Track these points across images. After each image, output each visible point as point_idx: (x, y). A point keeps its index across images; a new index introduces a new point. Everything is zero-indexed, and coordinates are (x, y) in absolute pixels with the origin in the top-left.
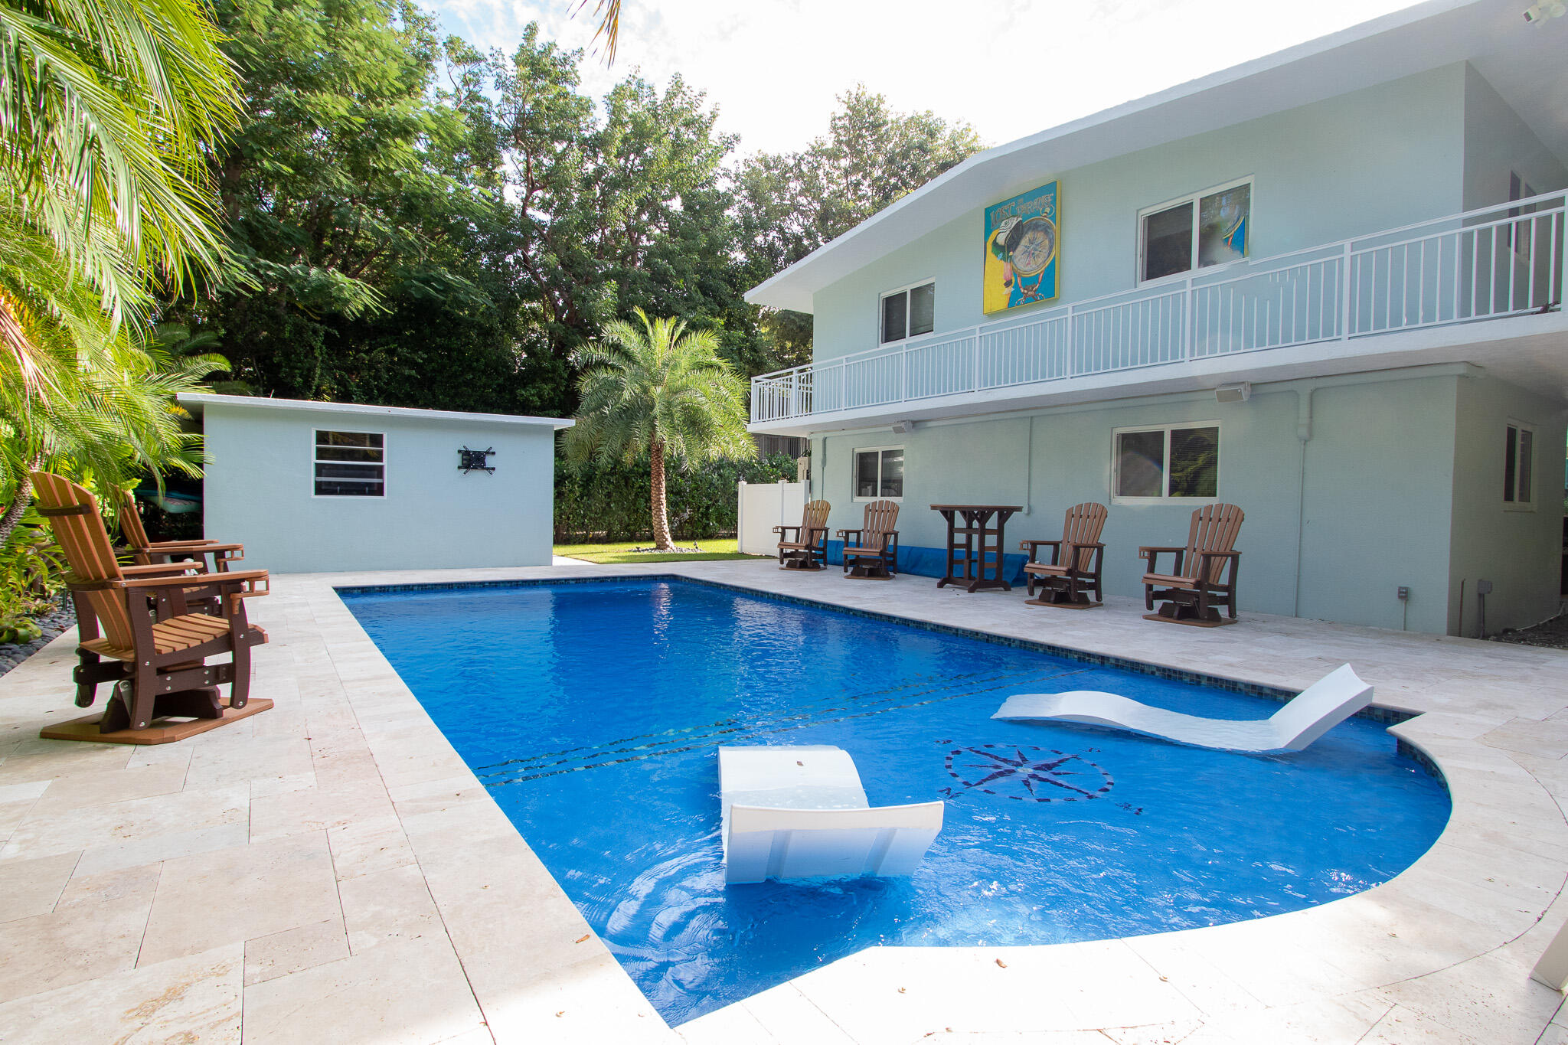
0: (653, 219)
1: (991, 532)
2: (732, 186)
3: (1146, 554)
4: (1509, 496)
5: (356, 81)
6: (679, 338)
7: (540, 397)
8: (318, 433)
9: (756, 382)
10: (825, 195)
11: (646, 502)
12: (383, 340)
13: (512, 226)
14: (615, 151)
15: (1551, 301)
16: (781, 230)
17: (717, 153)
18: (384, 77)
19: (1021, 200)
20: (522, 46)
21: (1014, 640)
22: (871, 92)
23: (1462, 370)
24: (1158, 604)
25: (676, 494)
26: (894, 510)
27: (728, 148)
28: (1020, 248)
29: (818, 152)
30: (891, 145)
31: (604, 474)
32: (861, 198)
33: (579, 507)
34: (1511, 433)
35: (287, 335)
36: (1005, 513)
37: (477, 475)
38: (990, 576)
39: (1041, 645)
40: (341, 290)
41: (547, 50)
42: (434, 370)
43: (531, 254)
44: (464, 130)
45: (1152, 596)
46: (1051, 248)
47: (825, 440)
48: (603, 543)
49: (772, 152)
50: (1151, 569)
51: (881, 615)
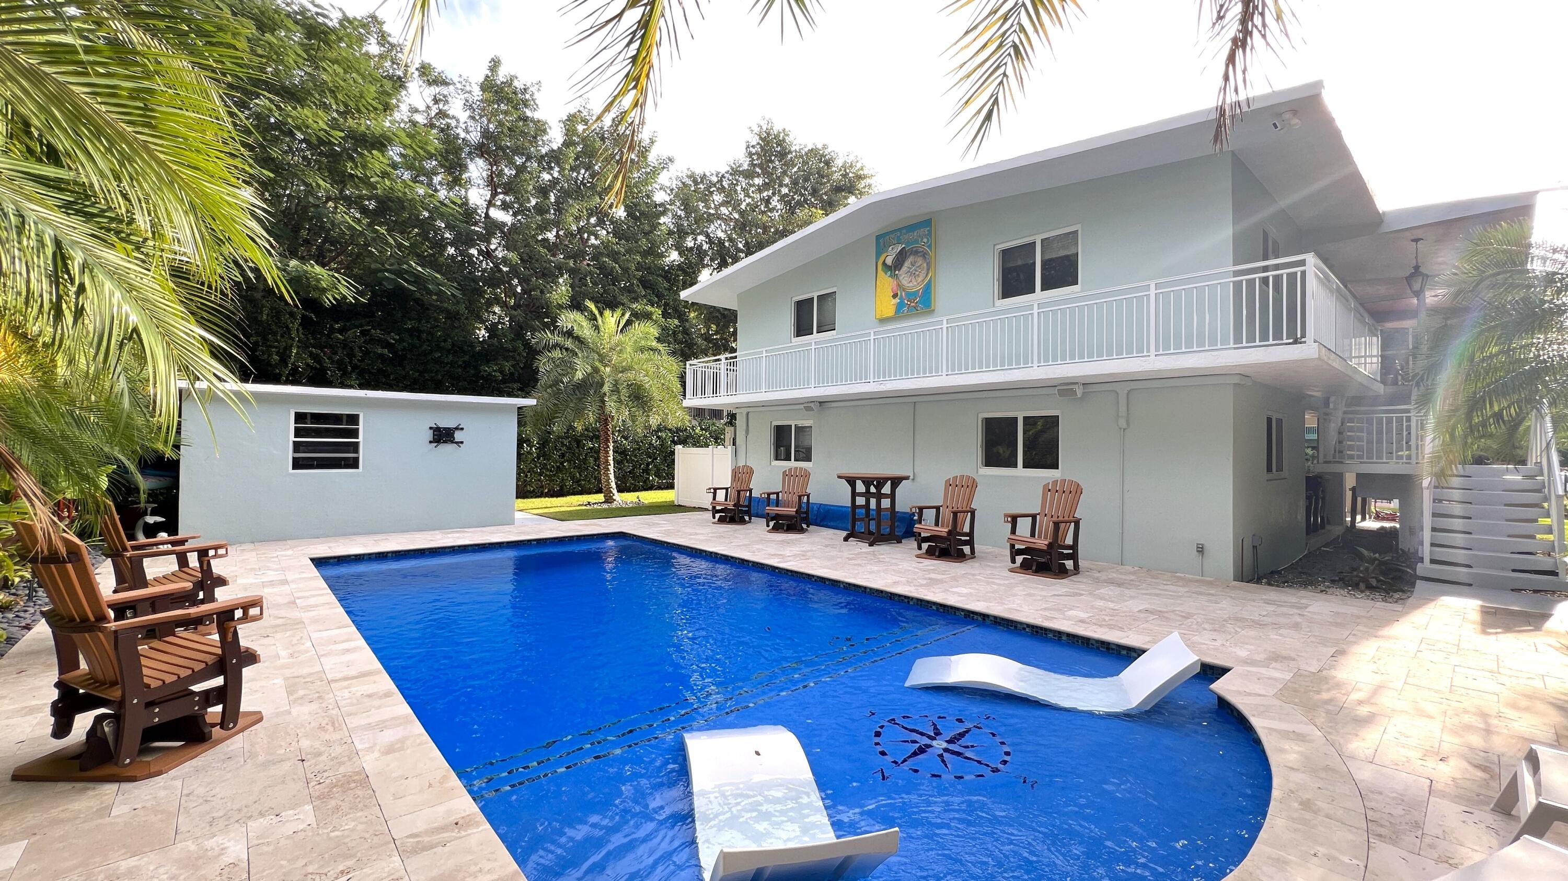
0: (601, 222)
1: (886, 496)
2: (667, 198)
3: (1009, 519)
4: (1269, 469)
5: (336, 98)
6: (625, 326)
7: (501, 372)
8: (296, 414)
9: (691, 365)
10: (743, 206)
11: (595, 461)
12: (357, 323)
13: (476, 224)
14: (568, 167)
15: (1299, 336)
16: (707, 236)
17: (655, 172)
18: (362, 96)
19: (904, 231)
20: (487, 76)
21: (912, 598)
22: (777, 128)
23: (1236, 380)
24: (1019, 559)
25: (620, 454)
26: (806, 475)
27: (664, 168)
28: (904, 269)
29: (735, 171)
30: (795, 169)
31: (559, 437)
32: (772, 210)
33: (536, 467)
34: (1269, 420)
35: (265, 317)
36: (896, 482)
37: (446, 449)
38: (885, 529)
39: (935, 603)
40: (318, 280)
41: (509, 83)
42: (404, 349)
43: (493, 247)
44: (434, 142)
45: (1015, 553)
46: (928, 270)
47: (748, 414)
48: (557, 496)
49: (699, 171)
50: (1013, 531)
51: (802, 574)
